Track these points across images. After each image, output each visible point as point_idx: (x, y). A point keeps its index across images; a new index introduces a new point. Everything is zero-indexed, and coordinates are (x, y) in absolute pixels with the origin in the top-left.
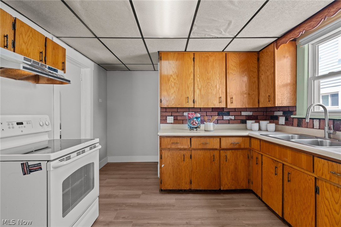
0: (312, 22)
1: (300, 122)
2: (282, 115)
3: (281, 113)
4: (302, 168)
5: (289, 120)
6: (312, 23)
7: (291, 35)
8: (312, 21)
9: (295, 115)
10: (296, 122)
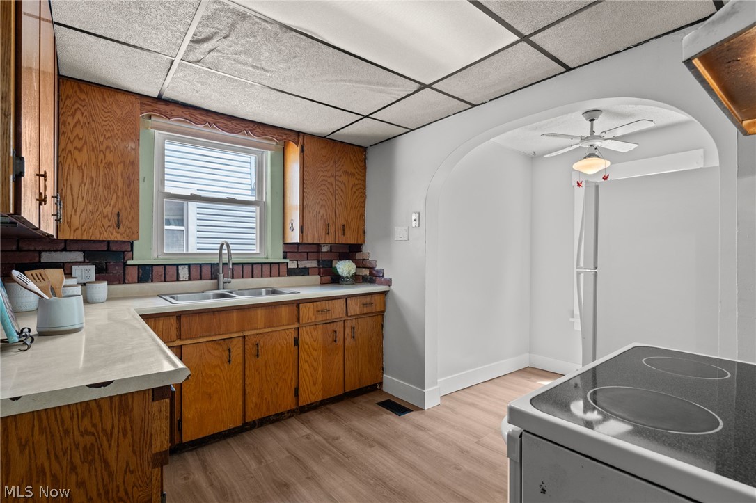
0: (230, 123)
1: (146, 274)
2: (81, 259)
3: (79, 256)
4: (281, 326)
5: (110, 270)
6: (231, 125)
7: (187, 113)
8: (230, 121)
9: (132, 259)
10: (132, 273)
